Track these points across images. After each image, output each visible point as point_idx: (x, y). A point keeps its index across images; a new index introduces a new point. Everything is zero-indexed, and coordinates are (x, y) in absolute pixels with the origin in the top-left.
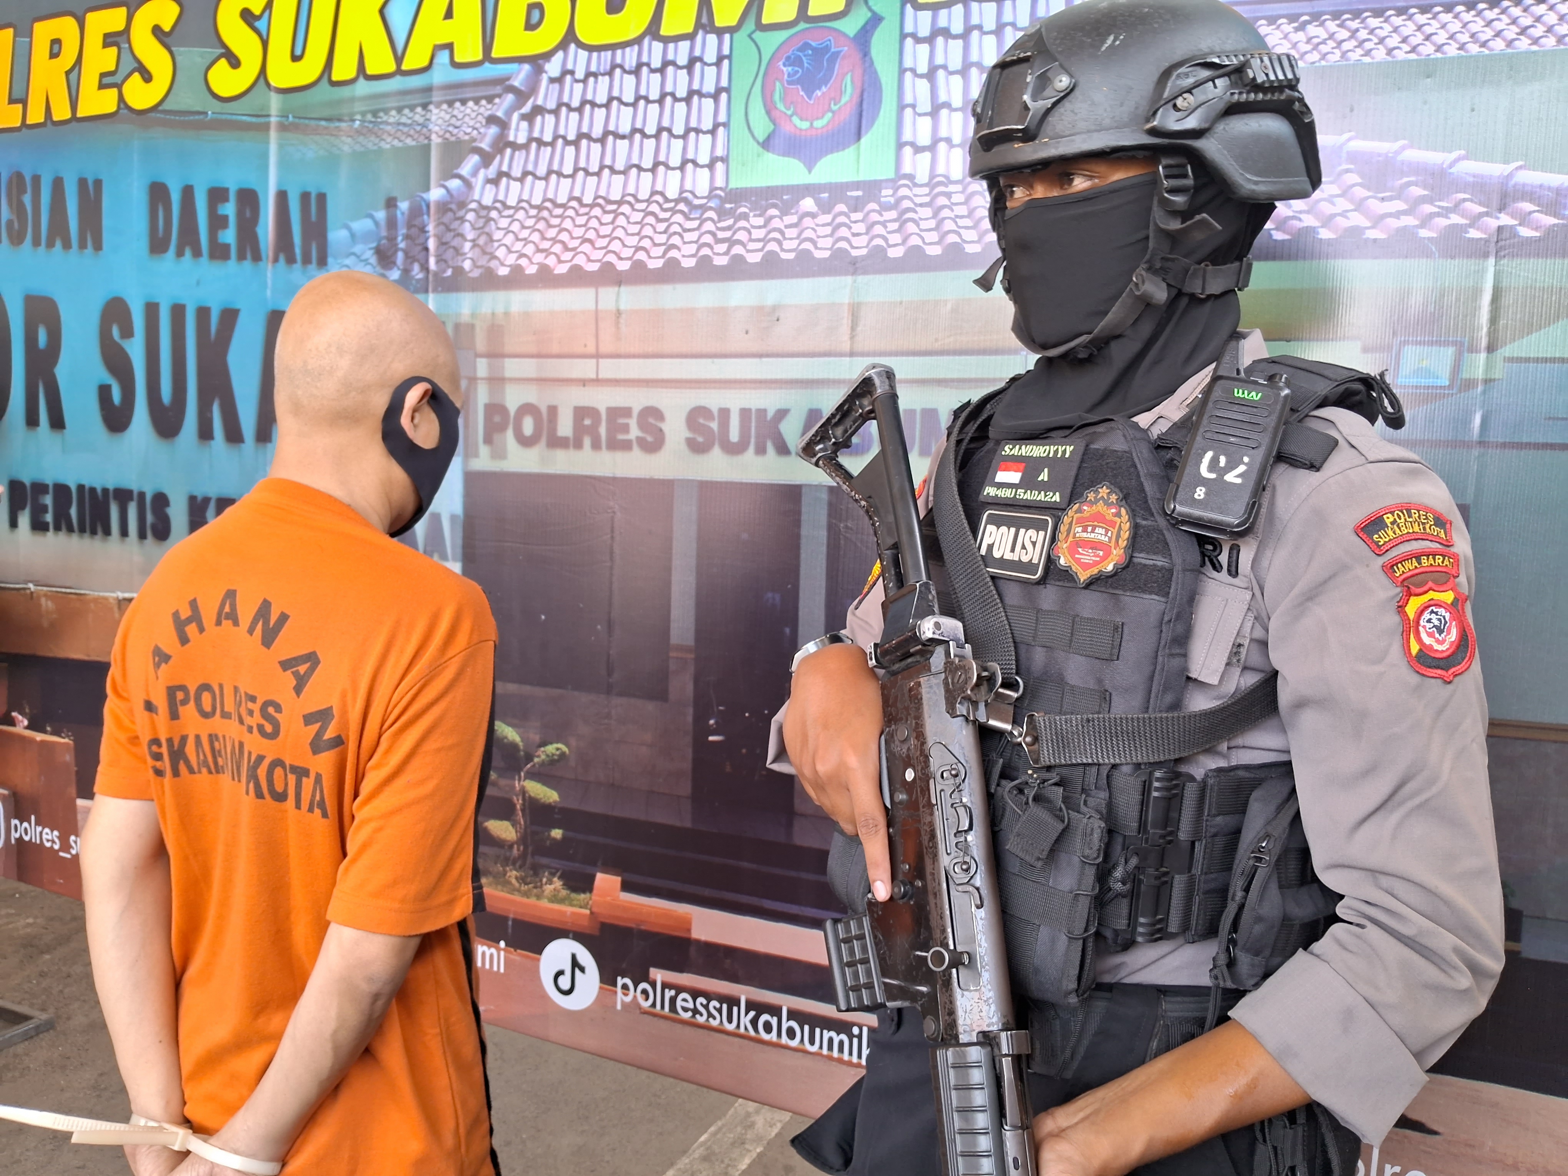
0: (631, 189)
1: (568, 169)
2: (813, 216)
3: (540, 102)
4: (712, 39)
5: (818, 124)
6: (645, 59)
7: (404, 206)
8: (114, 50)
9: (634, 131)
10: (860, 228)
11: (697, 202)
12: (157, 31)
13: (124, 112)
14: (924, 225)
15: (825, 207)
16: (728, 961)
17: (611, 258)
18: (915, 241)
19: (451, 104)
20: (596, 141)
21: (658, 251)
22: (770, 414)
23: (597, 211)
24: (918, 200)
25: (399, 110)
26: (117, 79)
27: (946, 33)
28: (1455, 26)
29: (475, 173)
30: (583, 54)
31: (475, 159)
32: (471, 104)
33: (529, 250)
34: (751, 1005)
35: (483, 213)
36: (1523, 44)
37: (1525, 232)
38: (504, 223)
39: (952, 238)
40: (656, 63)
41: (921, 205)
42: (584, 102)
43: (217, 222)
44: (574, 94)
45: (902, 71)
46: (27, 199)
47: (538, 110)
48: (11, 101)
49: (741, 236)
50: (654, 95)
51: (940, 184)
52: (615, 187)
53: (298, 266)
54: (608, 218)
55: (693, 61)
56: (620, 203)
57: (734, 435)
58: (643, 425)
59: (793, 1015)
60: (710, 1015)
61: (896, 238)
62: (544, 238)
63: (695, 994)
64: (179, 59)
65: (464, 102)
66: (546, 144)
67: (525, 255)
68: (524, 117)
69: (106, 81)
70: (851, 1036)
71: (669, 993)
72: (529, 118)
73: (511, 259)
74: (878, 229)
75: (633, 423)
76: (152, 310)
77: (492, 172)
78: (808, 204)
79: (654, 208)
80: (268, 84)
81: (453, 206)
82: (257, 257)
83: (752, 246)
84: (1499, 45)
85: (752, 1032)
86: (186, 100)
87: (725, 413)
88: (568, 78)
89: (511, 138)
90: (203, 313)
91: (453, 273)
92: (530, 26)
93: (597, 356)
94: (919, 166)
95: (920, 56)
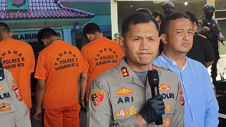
5: (19, 3)
11: (4, 11)
18: (31, 16)
22: (16, 35)
24: (31, 12)
51: (34, 10)
74: (27, 15)
78: (18, 12)
83: (12, 16)
94: (31, 8)
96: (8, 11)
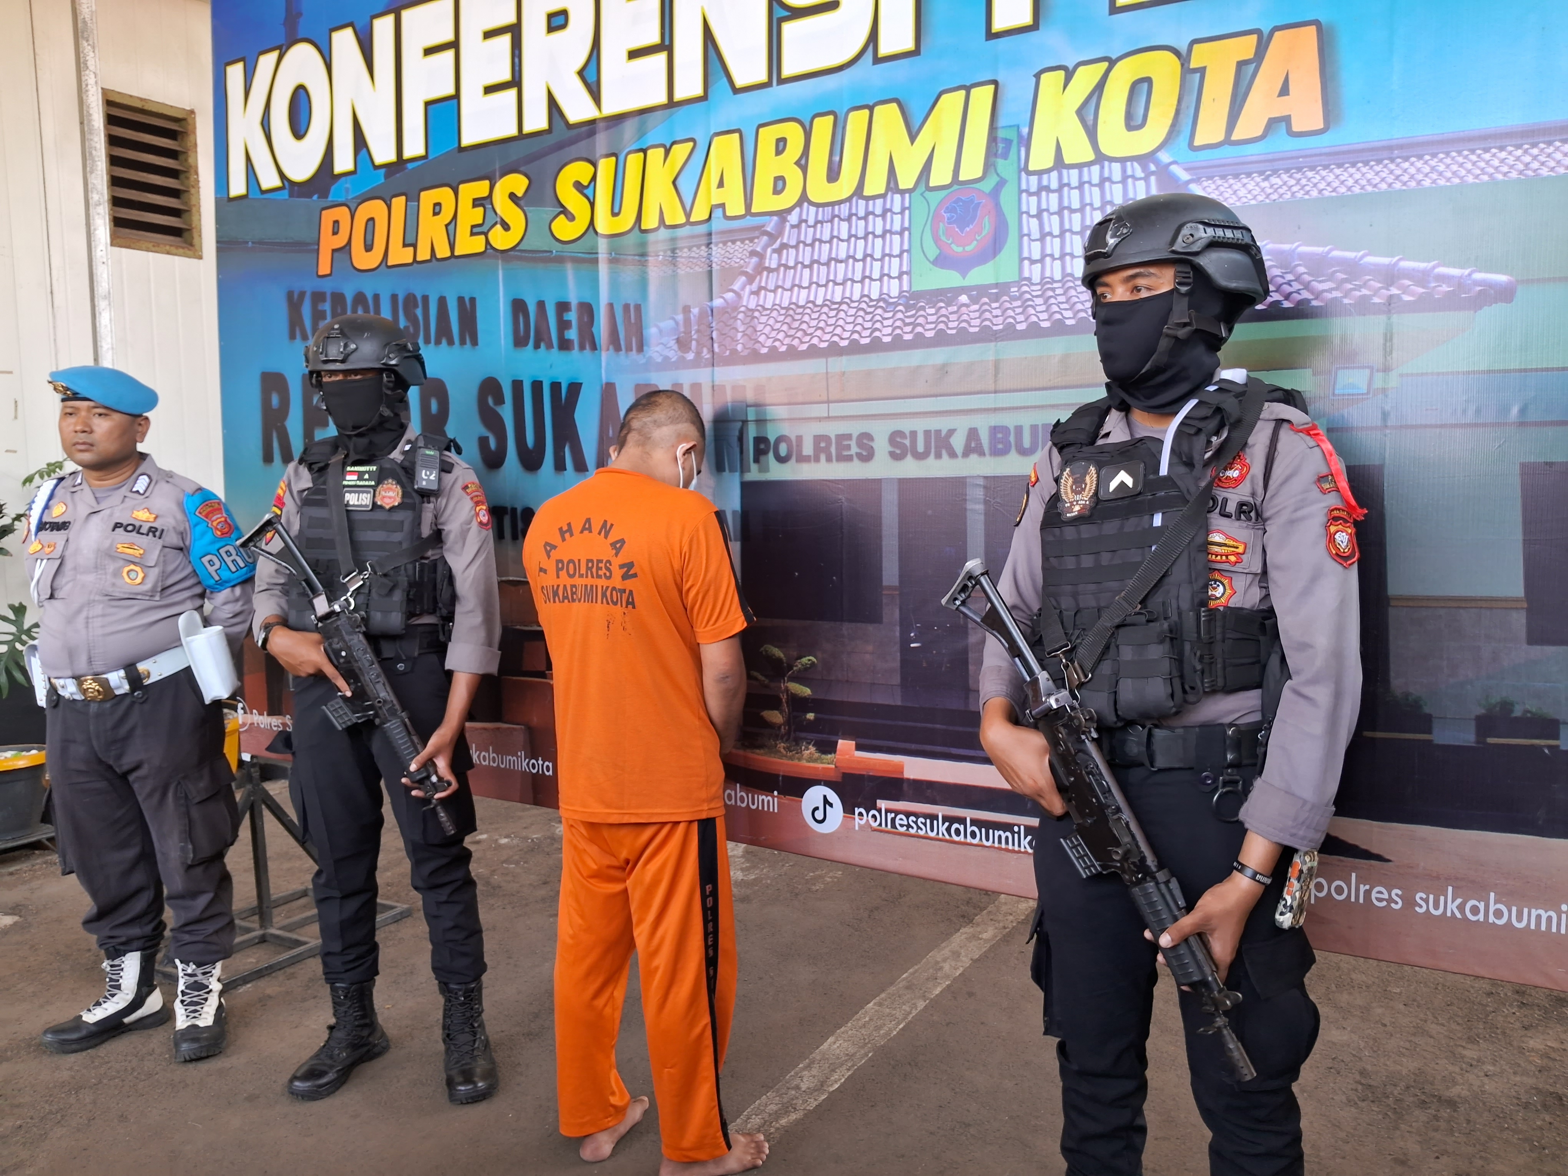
0: (848, 295)
1: (805, 283)
2: (967, 306)
3: (785, 241)
4: (898, 197)
5: (969, 248)
6: (854, 211)
7: (695, 311)
8: (481, 209)
9: (849, 257)
10: (997, 312)
11: (891, 300)
12: (512, 196)
13: (490, 251)
14: (1039, 309)
15: (974, 300)
16: (929, 791)
17: (836, 339)
18: (1034, 319)
19: (725, 243)
20: (823, 264)
21: (866, 333)
22: (943, 433)
23: (825, 309)
25: (690, 249)
26: (484, 229)
27: (1047, 189)
28: (1357, 176)
29: (743, 288)
30: (813, 209)
31: (743, 279)
32: (738, 243)
33: (781, 336)
34: (946, 819)
35: (750, 313)
36: (1397, 186)
37: (1406, 298)
38: (763, 319)
39: (1058, 316)
40: (861, 213)
41: (1037, 296)
42: (814, 240)
43: (564, 325)
44: (808, 234)
45: (1021, 213)
46: (419, 312)
47: (784, 246)
48: (405, 246)
49: (921, 320)
50: (861, 233)
51: (1048, 283)
52: (837, 293)
53: (623, 352)
54: (833, 313)
55: (885, 211)
56: (840, 303)
57: (921, 448)
58: (860, 444)
59: (974, 822)
60: (918, 828)
61: (1021, 318)
62: (790, 328)
63: (908, 814)
64: (529, 215)
65: (734, 242)
66: (790, 268)
67: (779, 340)
68: (774, 251)
69: (476, 230)
70: (1013, 833)
71: (891, 816)
72: (779, 251)
73: (769, 343)
75: (853, 443)
76: (517, 385)
77: (754, 287)
78: (964, 299)
79: (863, 306)
80: (596, 232)
81: (729, 310)
82: (594, 348)
83: (928, 326)
85: (947, 836)
86: (535, 243)
87: (914, 434)
88: (804, 225)
89: (767, 265)
90: (556, 387)
91: (730, 353)
92: (777, 191)
93: (828, 402)
94: (1035, 272)
95: (1031, 204)
96: (915, 299)
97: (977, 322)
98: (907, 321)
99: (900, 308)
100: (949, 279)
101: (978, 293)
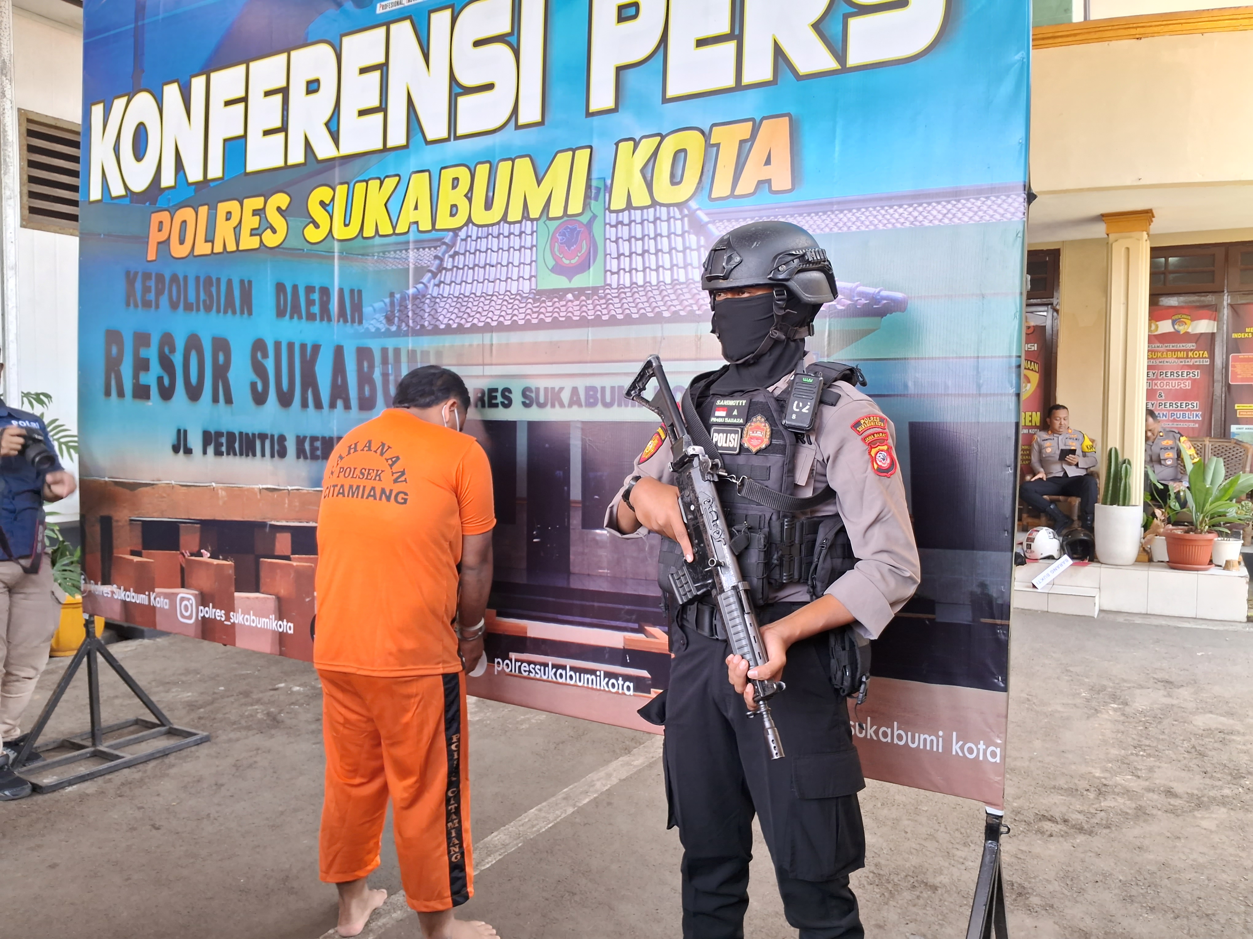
0: (497, 290)
1: (470, 281)
2: (571, 301)
3: (457, 250)
4: (529, 223)
5: (573, 261)
6: (501, 232)
7: (398, 296)
8: (258, 218)
9: (498, 263)
10: (590, 307)
11: (525, 295)
12: (279, 209)
13: (263, 247)
14: (616, 306)
15: (576, 298)
16: (543, 646)
17: (489, 320)
18: (613, 313)
19: (418, 249)
20: (482, 268)
21: (509, 317)
22: (557, 389)
23: (482, 299)
24: (613, 295)
25: (395, 251)
26: (259, 232)
27: (621, 223)
28: (811, 222)
29: (429, 281)
30: (475, 228)
31: (430, 275)
32: (427, 250)
33: (453, 316)
34: (554, 666)
35: (433, 300)
36: (836, 230)
38: (442, 304)
39: (627, 311)
40: (506, 234)
41: (615, 297)
42: (476, 250)
43: (310, 303)
44: (471, 246)
45: (606, 239)
46: (214, 290)
47: (456, 253)
48: (206, 241)
49: (543, 310)
50: (506, 248)
51: (622, 288)
52: (490, 288)
53: (349, 324)
54: (487, 302)
55: (521, 233)
56: (492, 295)
57: (542, 399)
58: (503, 396)
59: (572, 669)
60: (536, 673)
61: (605, 312)
62: (460, 311)
63: (529, 663)
64: (290, 223)
65: (424, 249)
66: (460, 269)
67: (451, 319)
68: (451, 256)
69: (254, 232)
70: (596, 676)
71: (518, 664)
72: (453, 256)
73: (446, 321)
74: (598, 308)
75: (499, 395)
76: (278, 345)
77: (436, 281)
78: (570, 296)
79: (507, 298)
80: (333, 238)
81: (420, 297)
82: (330, 320)
83: (547, 315)
84: (827, 230)
85: (554, 679)
86: (293, 243)
87: (538, 390)
88: (469, 239)
89: (445, 266)
90: (303, 346)
91: (420, 327)
92: (452, 215)
93: (483, 365)
94: (613, 280)
95: (612, 233)
96: (539, 295)
97: (578, 313)
98: (535, 310)
99: (530, 300)
100: (561, 282)
101: (580, 292)
